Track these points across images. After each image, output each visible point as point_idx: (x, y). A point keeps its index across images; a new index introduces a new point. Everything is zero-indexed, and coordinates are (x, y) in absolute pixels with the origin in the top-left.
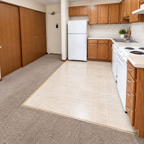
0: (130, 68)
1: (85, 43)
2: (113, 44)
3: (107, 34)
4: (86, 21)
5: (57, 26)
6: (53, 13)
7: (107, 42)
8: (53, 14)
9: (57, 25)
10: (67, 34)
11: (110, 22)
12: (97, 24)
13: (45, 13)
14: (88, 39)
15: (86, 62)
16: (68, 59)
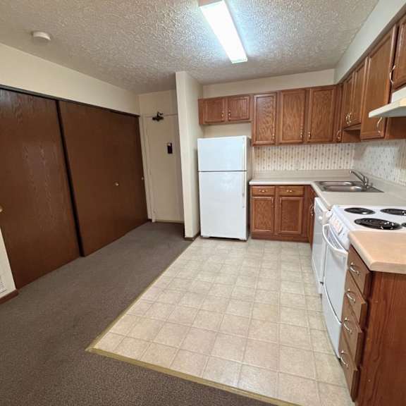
0: (356, 266)
1: (243, 195)
2: (316, 199)
3: (302, 169)
4: (245, 137)
5: (170, 150)
6: (158, 115)
7: (300, 192)
8: (158, 118)
9: (170, 145)
10: (197, 171)
11: (310, 138)
12: (274, 144)
13: (137, 117)
14: (251, 183)
15: (245, 241)
16: (202, 234)
